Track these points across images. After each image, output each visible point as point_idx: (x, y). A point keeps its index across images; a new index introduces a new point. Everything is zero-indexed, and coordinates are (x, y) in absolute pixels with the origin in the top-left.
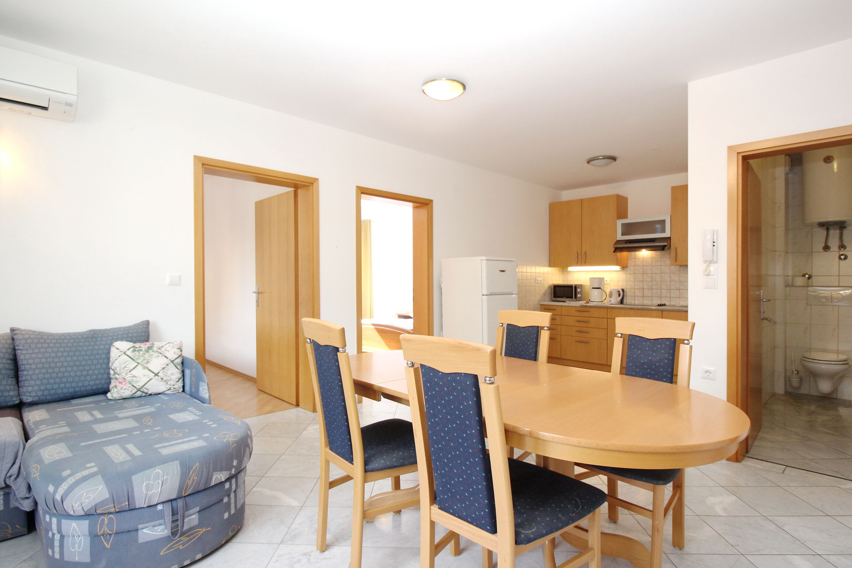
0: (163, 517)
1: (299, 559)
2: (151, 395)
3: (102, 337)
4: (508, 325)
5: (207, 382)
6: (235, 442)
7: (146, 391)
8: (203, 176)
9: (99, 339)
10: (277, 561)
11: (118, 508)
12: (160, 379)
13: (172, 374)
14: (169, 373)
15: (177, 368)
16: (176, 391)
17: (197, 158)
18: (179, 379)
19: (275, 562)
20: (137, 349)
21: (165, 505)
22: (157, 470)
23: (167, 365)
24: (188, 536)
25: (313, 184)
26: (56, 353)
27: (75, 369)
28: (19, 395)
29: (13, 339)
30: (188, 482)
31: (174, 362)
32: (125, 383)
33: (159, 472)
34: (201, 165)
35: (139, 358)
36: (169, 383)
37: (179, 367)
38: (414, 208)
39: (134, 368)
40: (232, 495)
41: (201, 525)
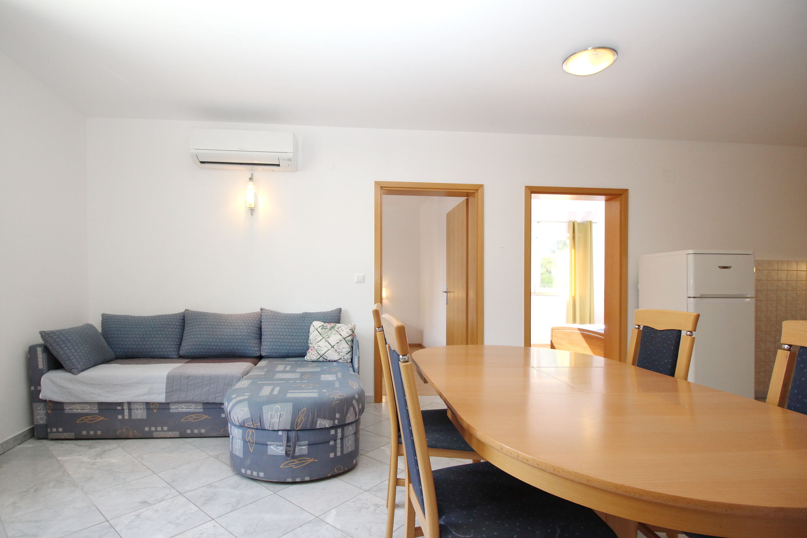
0: (282, 441)
1: (369, 507)
2: (329, 361)
3: (308, 318)
4: (644, 326)
5: (358, 356)
6: (339, 400)
7: (326, 358)
8: (381, 196)
9: (306, 319)
10: (354, 502)
11: (255, 426)
12: (334, 350)
13: (343, 348)
14: (341, 347)
15: (348, 344)
16: (346, 361)
17: (376, 183)
18: (348, 352)
19: (352, 502)
20: (324, 328)
21: (284, 432)
22: (278, 406)
23: (341, 341)
24: (299, 460)
25: (478, 190)
26: (280, 325)
27: (289, 337)
28: (260, 351)
29: (261, 315)
30: (297, 421)
31: (345, 339)
32: (314, 350)
33: (278, 407)
34: (380, 187)
35: (325, 334)
36: (341, 354)
37: (349, 343)
38: (607, 201)
39: (320, 341)
40: (339, 441)
41: (309, 455)
